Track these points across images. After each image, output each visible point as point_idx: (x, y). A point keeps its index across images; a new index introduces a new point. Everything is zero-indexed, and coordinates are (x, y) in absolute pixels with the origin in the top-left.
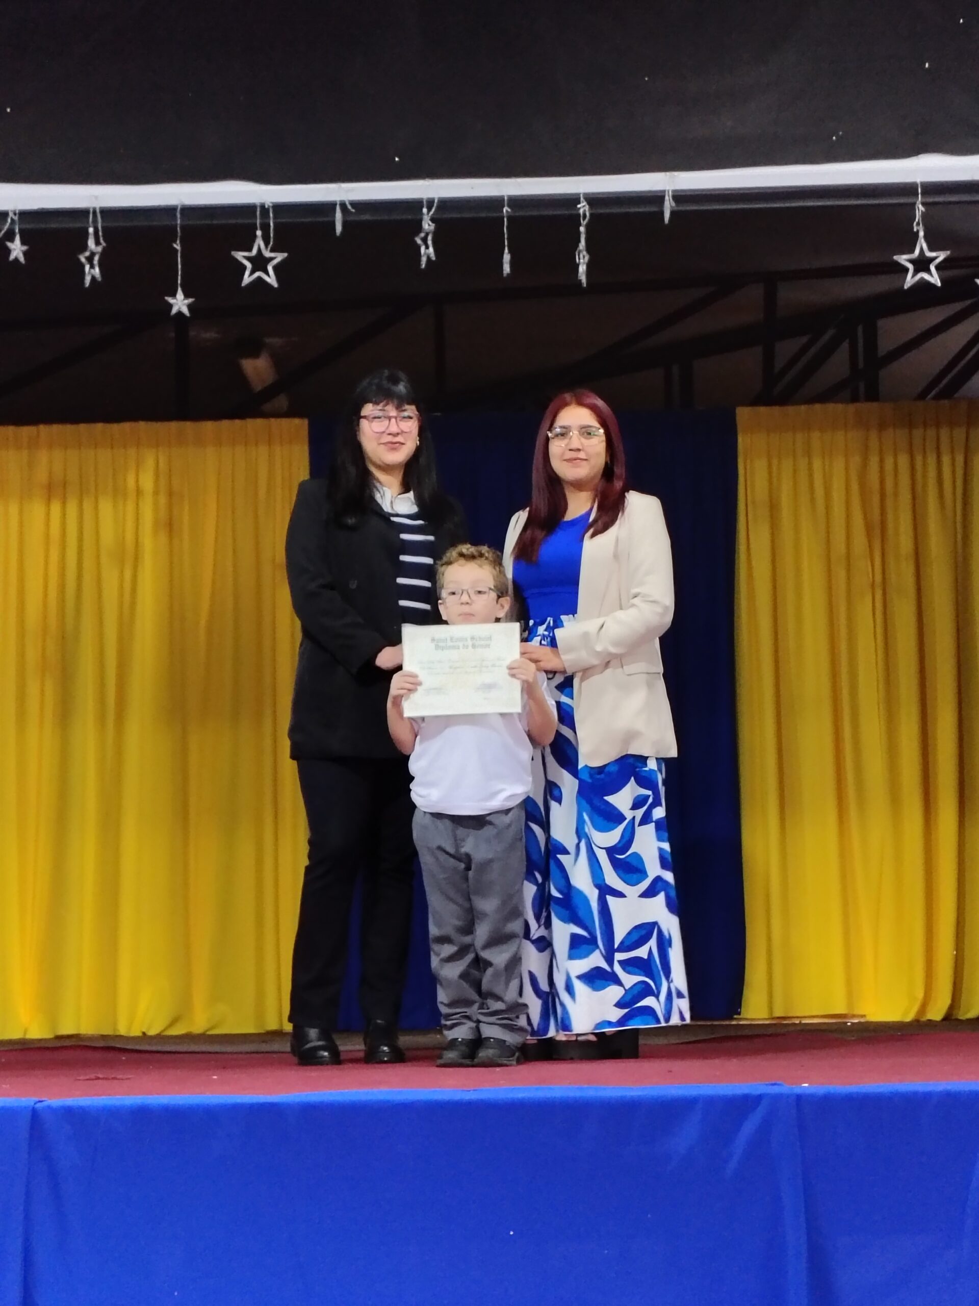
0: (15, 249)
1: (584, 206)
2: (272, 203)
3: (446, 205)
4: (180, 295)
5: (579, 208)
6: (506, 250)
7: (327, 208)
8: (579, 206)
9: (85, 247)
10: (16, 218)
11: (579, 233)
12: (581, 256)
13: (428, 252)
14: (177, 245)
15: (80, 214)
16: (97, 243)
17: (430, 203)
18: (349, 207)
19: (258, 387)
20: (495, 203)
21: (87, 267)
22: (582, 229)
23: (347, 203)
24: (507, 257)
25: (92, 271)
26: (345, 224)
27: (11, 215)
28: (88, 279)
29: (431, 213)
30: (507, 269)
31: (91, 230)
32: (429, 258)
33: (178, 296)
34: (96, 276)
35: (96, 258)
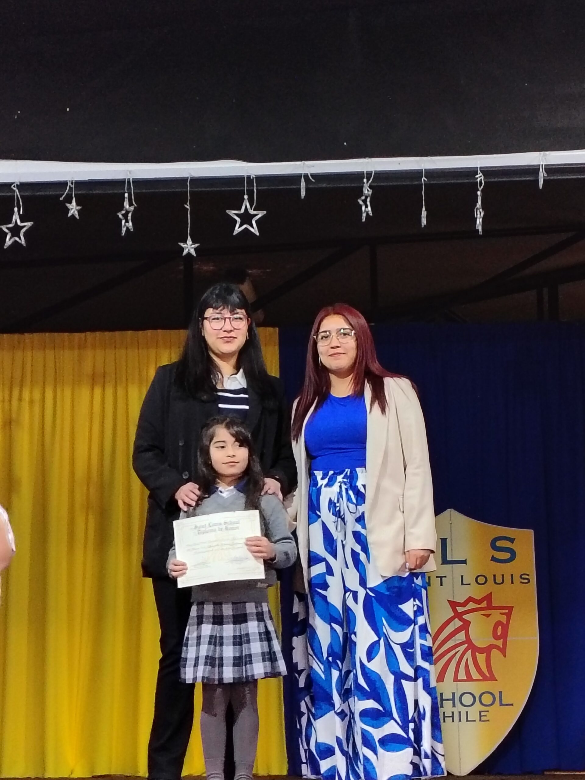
0: (72, 209)
1: (480, 177)
2: (255, 175)
3: (380, 176)
4: (189, 241)
5: (477, 178)
6: (424, 209)
7: (295, 179)
8: (477, 176)
9: (122, 207)
10: (73, 186)
11: (477, 196)
12: (478, 213)
13: (367, 210)
14: (188, 205)
15: (120, 183)
16: (131, 204)
17: (369, 174)
18: (311, 178)
20: (416, 174)
21: (123, 221)
22: (479, 193)
23: (309, 175)
24: (424, 213)
25: (127, 224)
26: (307, 190)
27: (69, 184)
28: (124, 230)
29: (370, 182)
30: (424, 222)
31: (126, 195)
32: (368, 214)
33: (188, 242)
34: (130, 228)
35: (130, 215)
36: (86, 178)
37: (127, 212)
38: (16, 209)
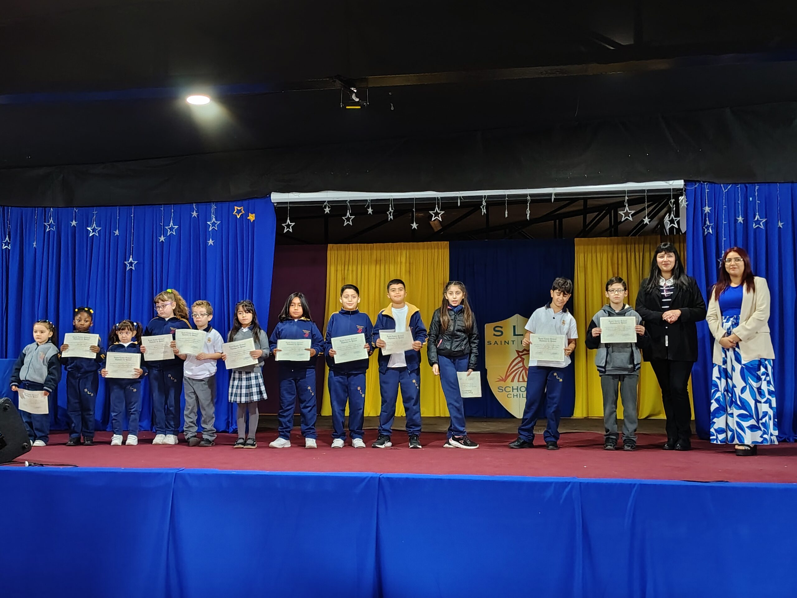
0: (370, 211)
1: (529, 198)
2: (440, 197)
3: (489, 197)
4: (415, 223)
6: (506, 210)
7: (456, 198)
8: (527, 197)
9: (389, 210)
10: (370, 202)
12: (528, 212)
13: (484, 211)
14: (414, 209)
15: (387, 200)
16: (392, 209)
17: (485, 197)
20: (504, 197)
21: (389, 215)
23: (461, 197)
24: (506, 212)
25: (390, 217)
26: (461, 202)
27: (368, 201)
28: (389, 219)
29: (485, 200)
30: (506, 216)
31: (390, 205)
32: (484, 213)
34: (392, 218)
35: (392, 213)
36: (375, 198)
38: (348, 211)
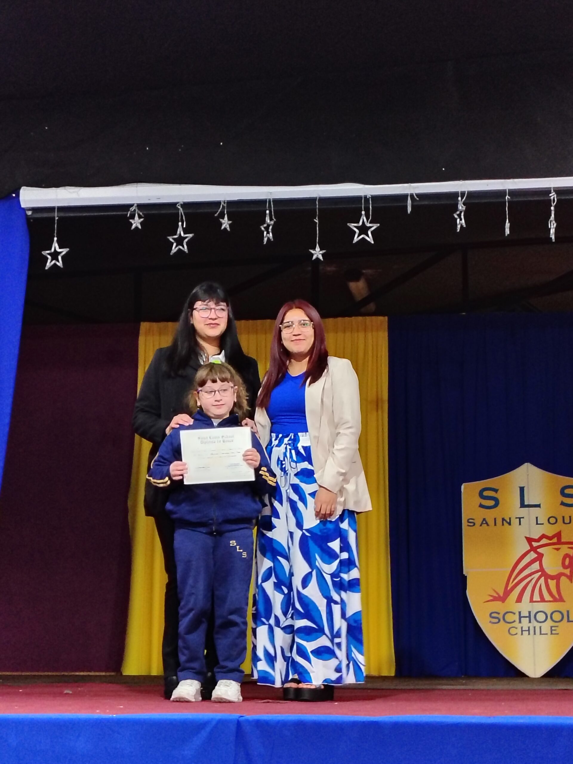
0: (224, 223)
1: (553, 195)
3: (472, 195)
4: (318, 249)
5: (551, 196)
6: (507, 221)
7: (404, 197)
8: (550, 195)
9: (264, 222)
10: (225, 205)
13: (461, 222)
14: (316, 220)
15: (262, 202)
16: (271, 219)
17: (463, 194)
18: (416, 197)
19: (358, 298)
21: (265, 233)
22: (552, 208)
24: (508, 225)
25: (268, 235)
27: (222, 203)
28: (266, 239)
29: (463, 200)
30: (507, 232)
31: (268, 212)
32: (462, 226)
33: (316, 249)
34: (271, 238)
35: (271, 227)
36: (236, 198)
37: (269, 226)
38: (180, 223)
